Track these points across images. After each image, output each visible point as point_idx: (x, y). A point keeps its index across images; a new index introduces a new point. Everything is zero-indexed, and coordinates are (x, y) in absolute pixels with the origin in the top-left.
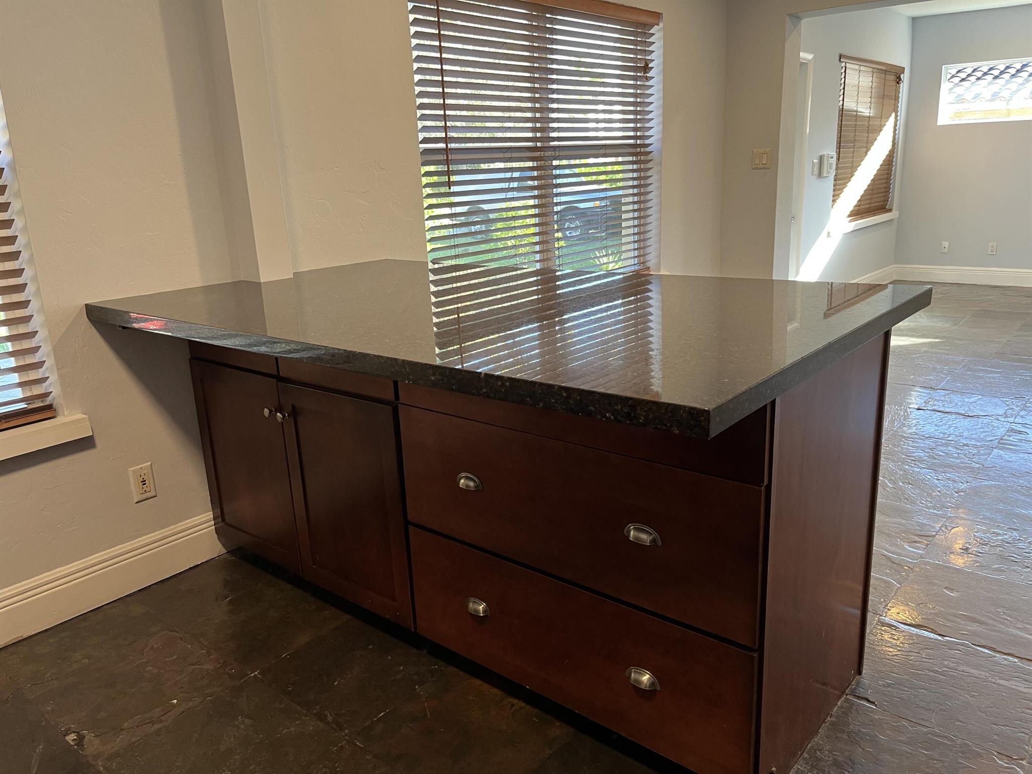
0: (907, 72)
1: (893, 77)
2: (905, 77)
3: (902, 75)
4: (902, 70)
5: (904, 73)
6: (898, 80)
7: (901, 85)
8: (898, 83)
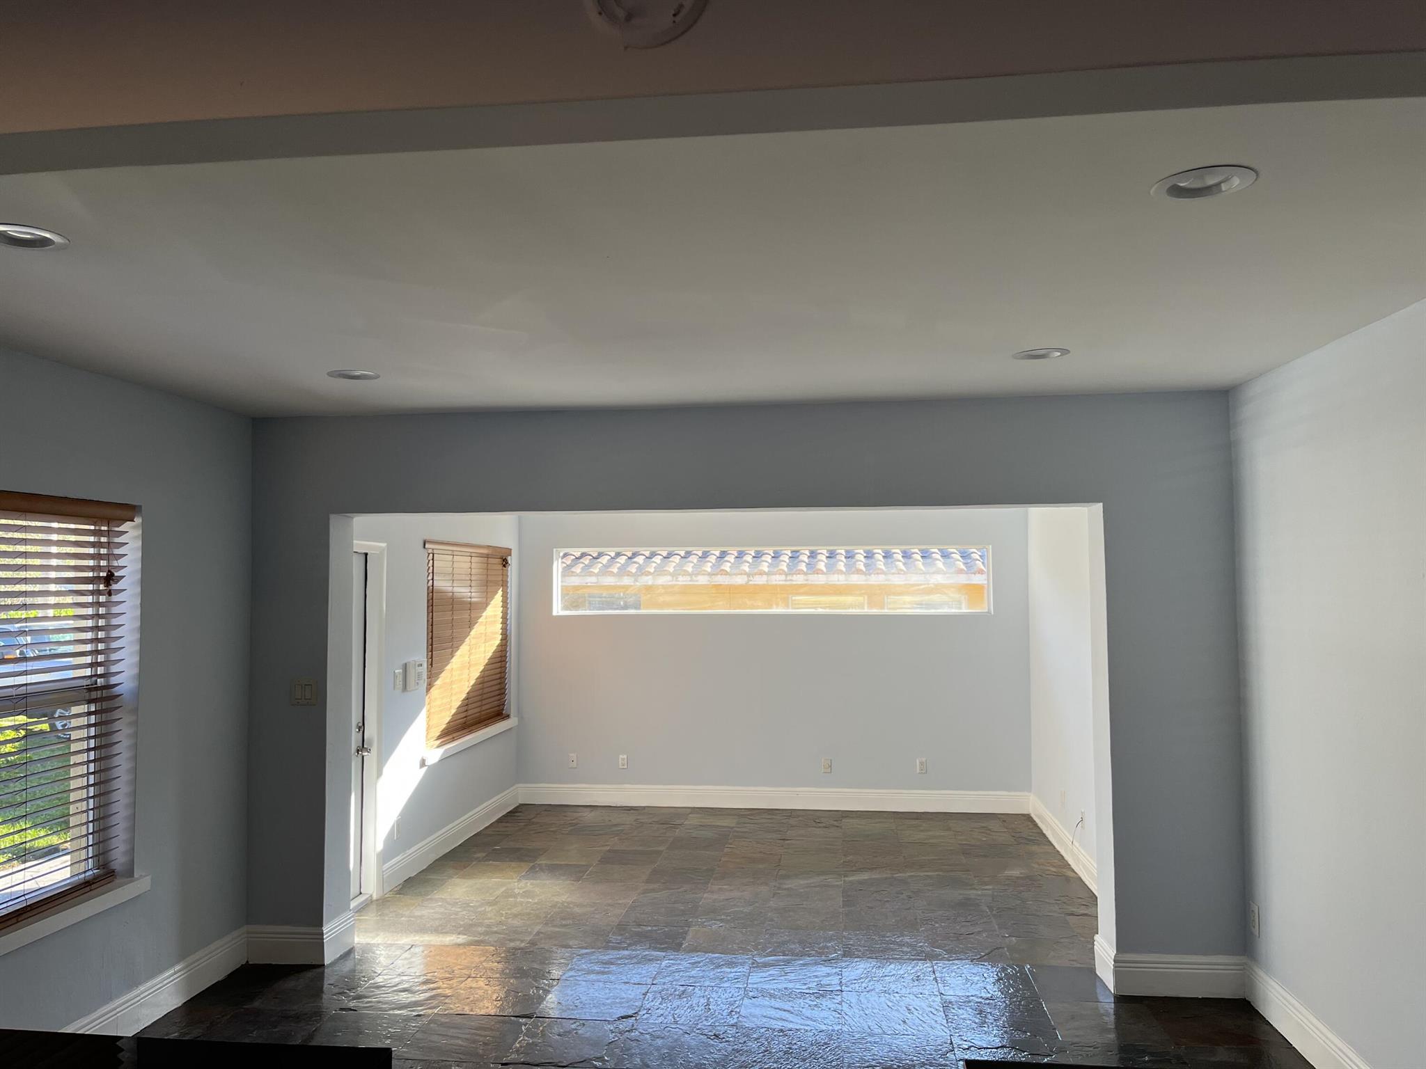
0: (514, 553)
1: (499, 561)
2: (513, 560)
3: (509, 557)
4: (509, 551)
5: (511, 555)
6: (505, 563)
7: (509, 569)
8: (504, 566)
